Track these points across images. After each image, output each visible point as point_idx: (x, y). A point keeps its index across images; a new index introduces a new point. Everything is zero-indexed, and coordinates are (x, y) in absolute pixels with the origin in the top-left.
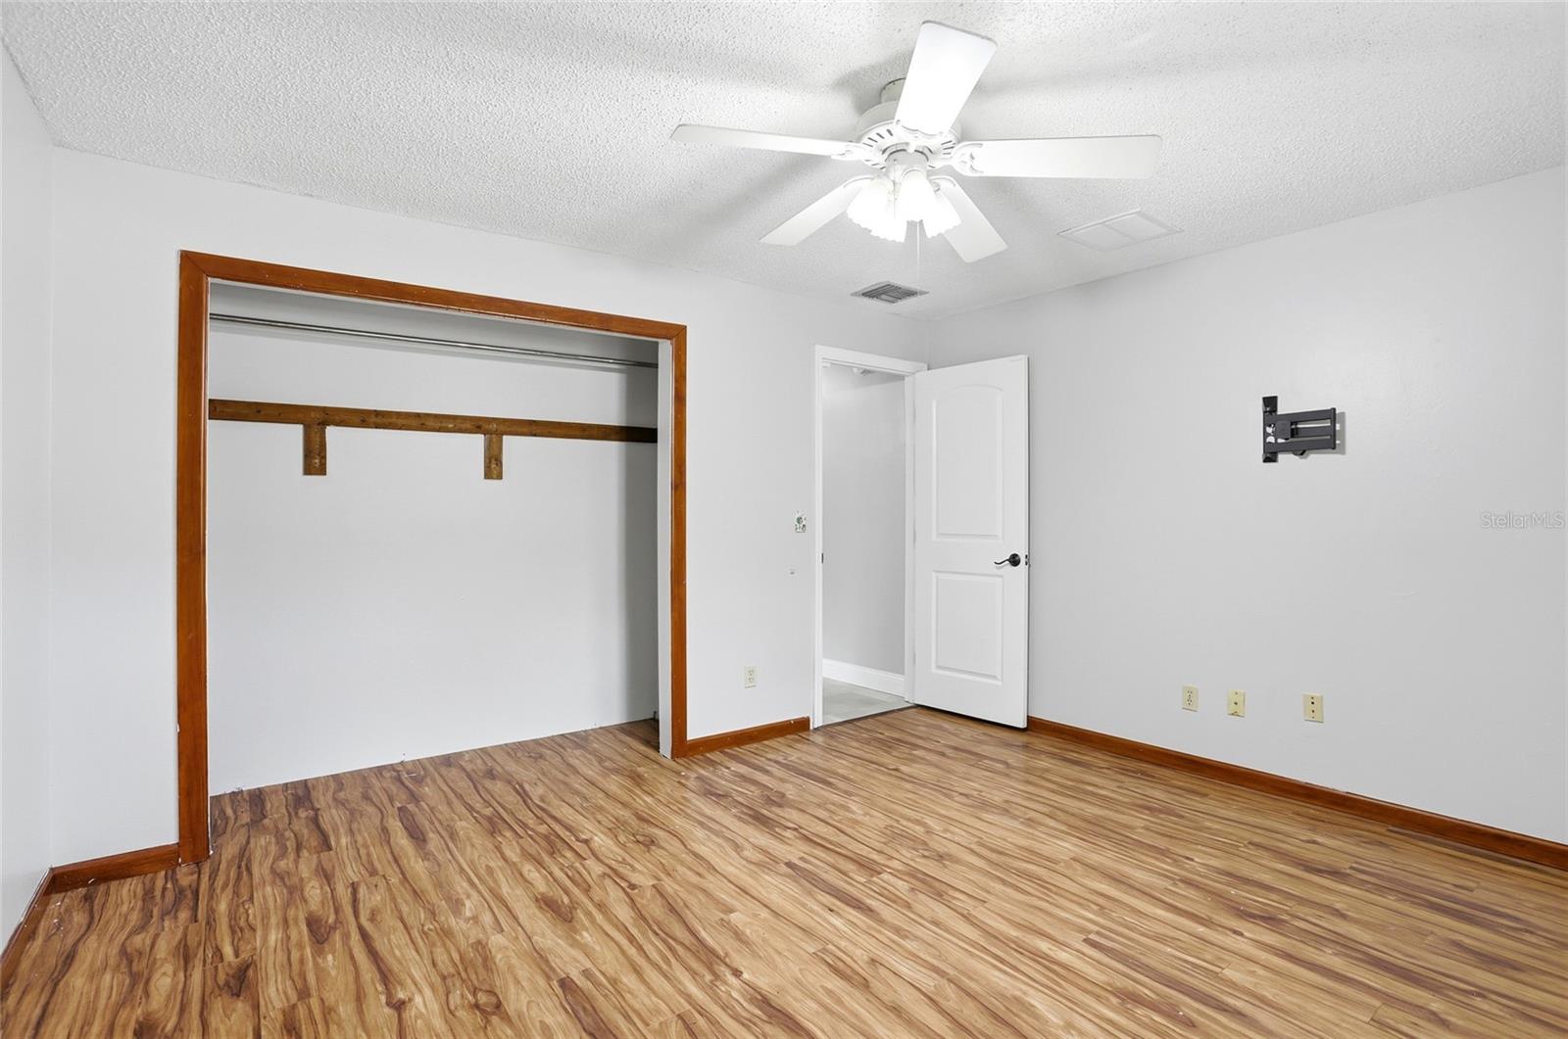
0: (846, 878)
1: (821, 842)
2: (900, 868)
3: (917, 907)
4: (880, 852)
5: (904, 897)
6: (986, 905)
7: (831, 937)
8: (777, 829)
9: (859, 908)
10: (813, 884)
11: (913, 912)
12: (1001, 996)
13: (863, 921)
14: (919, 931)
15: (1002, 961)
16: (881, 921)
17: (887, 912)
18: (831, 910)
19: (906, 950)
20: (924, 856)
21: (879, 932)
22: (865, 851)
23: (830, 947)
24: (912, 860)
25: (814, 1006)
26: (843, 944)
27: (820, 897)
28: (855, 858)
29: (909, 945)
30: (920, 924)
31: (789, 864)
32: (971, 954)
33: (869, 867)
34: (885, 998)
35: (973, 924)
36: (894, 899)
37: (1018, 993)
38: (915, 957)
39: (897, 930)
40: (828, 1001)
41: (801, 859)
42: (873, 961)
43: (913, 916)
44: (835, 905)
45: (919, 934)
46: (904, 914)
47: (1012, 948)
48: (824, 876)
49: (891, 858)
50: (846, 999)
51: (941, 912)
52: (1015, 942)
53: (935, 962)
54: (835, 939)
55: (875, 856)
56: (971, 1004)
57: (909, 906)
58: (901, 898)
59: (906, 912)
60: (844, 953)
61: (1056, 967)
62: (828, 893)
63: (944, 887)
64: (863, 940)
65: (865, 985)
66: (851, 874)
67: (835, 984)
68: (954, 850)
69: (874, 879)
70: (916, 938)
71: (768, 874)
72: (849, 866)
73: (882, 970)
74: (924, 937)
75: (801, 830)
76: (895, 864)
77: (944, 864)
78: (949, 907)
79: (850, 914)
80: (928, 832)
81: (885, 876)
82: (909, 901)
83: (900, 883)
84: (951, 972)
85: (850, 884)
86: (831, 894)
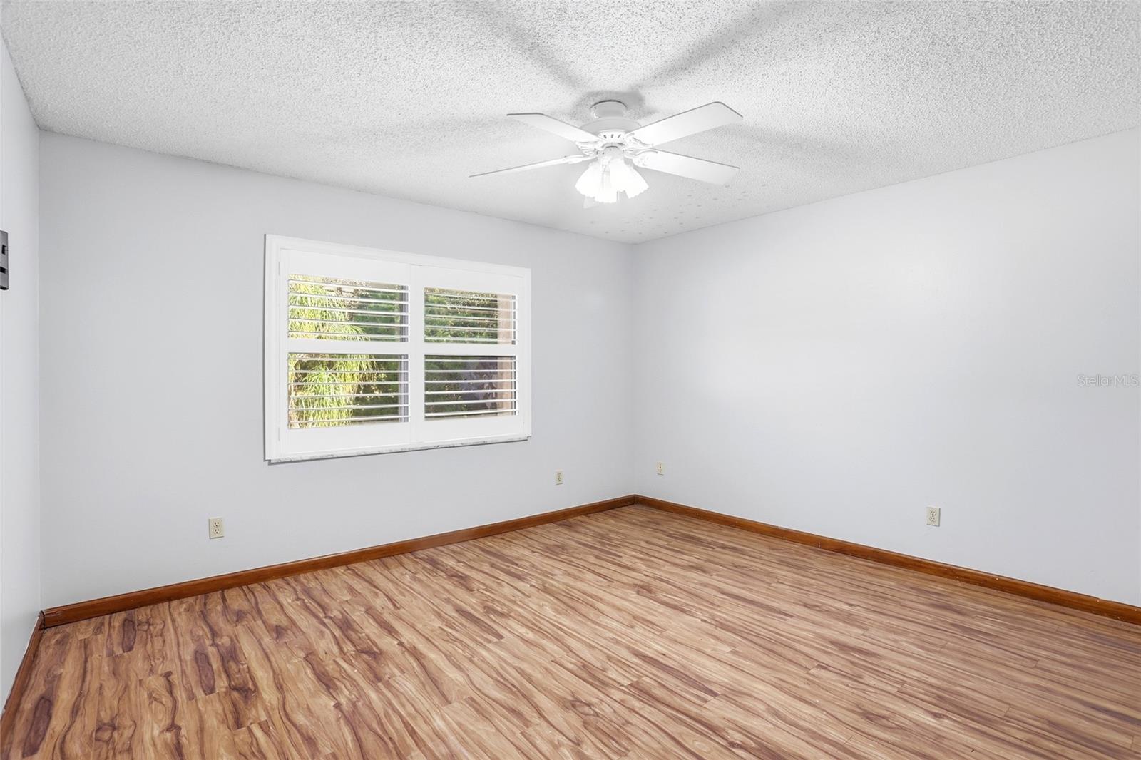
0: (659, 681)
1: (693, 722)
2: (613, 691)
3: (603, 658)
4: (632, 710)
5: (611, 664)
6: (553, 659)
7: (659, 638)
8: (754, 745)
9: (644, 656)
10: (684, 674)
11: (606, 653)
12: (567, 615)
13: (641, 648)
14: (603, 642)
15: (560, 628)
16: (628, 648)
17: (625, 654)
18: (664, 655)
19: (613, 632)
20: (589, 705)
21: (629, 642)
22: (647, 710)
23: (658, 633)
24: (602, 700)
25: (659, 610)
26: (651, 635)
27: (674, 663)
28: (655, 702)
29: (612, 635)
30: (602, 646)
31: (714, 694)
32: (575, 631)
33: (640, 691)
34: (624, 613)
35: (568, 647)
36: (621, 663)
37: (558, 616)
38: (609, 629)
39: (617, 642)
40: (654, 613)
41: (706, 701)
42: (632, 627)
43: (605, 650)
44: (662, 658)
45: (604, 641)
46: (613, 653)
47: (550, 634)
48: (678, 683)
49: (621, 702)
50: (644, 613)
51: (587, 654)
52: (547, 636)
53: (597, 627)
54: (656, 637)
55: (637, 704)
56: (583, 612)
57: (609, 658)
58: (614, 663)
59: (613, 654)
60: (649, 631)
61: (531, 625)
62: (670, 667)
63: (580, 672)
64: (637, 637)
65: (635, 618)
66: (655, 684)
67: (649, 618)
68: (558, 716)
69: (635, 680)
70: (606, 639)
71: (726, 683)
72: (658, 692)
73: (627, 623)
74: (602, 639)
75: (724, 743)
76: (617, 695)
77: (574, 696)
78: (580, 657)
79: (651, 653)
80: (578, 743)
81: (626, 682)
82: (608, 661)
83: (614, 676)
84: (589, 623)
85: (653, 675)
86: (668, 666)
